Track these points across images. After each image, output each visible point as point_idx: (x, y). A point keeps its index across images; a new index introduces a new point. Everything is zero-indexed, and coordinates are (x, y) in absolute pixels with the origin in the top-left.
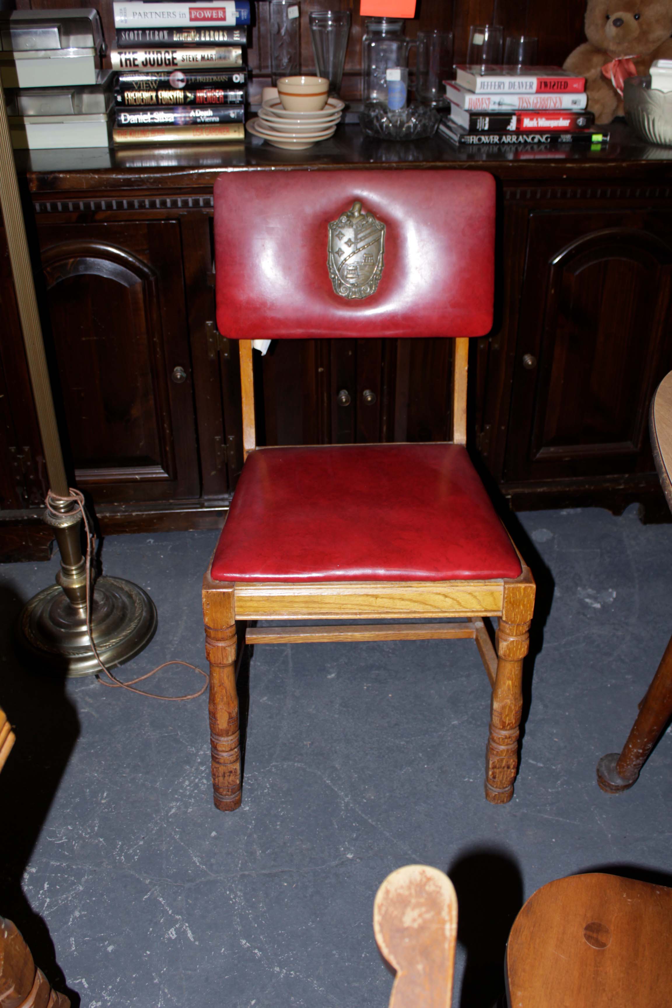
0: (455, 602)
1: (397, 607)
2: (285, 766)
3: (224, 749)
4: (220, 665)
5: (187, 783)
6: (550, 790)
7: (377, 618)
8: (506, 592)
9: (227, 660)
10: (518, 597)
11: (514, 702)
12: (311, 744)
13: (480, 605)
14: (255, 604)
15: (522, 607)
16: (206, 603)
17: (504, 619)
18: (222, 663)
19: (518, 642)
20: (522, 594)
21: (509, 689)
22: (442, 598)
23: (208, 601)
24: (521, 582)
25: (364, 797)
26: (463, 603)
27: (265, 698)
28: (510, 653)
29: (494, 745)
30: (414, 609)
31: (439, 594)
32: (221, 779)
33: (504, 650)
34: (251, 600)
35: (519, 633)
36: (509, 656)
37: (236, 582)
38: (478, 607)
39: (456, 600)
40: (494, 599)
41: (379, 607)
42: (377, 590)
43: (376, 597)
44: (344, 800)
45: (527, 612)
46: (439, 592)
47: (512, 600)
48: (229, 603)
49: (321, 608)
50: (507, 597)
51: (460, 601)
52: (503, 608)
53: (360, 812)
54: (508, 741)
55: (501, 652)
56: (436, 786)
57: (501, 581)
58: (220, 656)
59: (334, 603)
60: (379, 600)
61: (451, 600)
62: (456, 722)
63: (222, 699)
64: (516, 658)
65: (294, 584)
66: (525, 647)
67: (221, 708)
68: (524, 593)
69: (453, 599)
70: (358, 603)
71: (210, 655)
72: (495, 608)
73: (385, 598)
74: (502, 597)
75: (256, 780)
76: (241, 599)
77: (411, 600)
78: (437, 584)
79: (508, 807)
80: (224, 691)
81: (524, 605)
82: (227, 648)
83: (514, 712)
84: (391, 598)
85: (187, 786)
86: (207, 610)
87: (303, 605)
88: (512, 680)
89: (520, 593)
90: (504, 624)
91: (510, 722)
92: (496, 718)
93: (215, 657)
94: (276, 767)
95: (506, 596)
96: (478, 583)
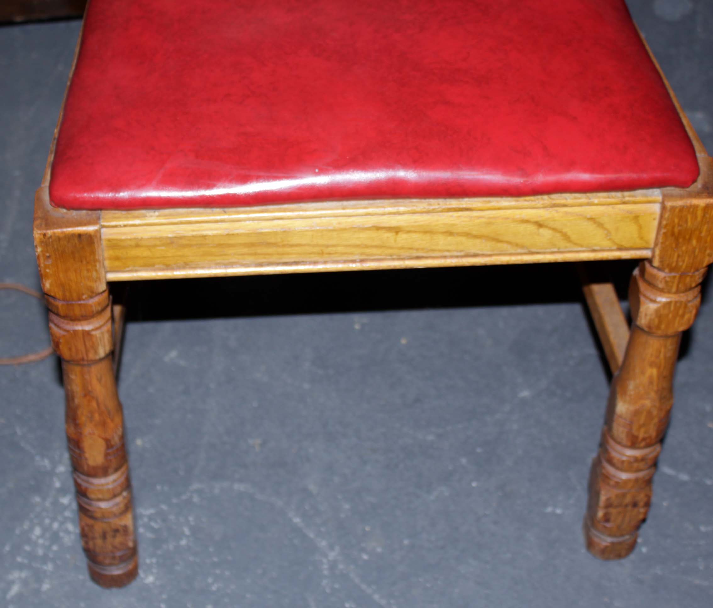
0: (558, 235)
1: (440, 247)
2: (216, 491)
3: (100, 496)
4: (82, 362)
5: (38, 531)
6: (703, 529)
7: (398, 267)
8: (667, 215)
9: (96, 352)
10: (689, 224)
11: (657, 404)
12: (263, 444)
13: (610, 239)
14: (146, 253)
15: (694, 242)
16: (44, 255)
17: (656, 263)
18: (85, 358)
19: (678, 305)
20: (699, 219)
21: (651, 382)
22: (531, 228)
23: (47, 252)
24: (698, 195)
25: (363, 550)
26: (573, 237)
27: (173, 354)
28: (660, 322)
29: (610, 470)
30: (473, 251)
31: (527, 221)
32: (99, 542)
33: (648, 317)
34: (137, 246)
35: (682, 287)
36: (658, 327)
37: (103, 212)
38: (606, 243)
39: (560, 232)
40: (640, 227)
41: (402, 248)
42: (399, 217)
43: (397, 230)
44: (326, 556)
45: (705, 250)
46: (526, 218)
47: (676, 230)
48: (93, 252)
49: (283, 254)
50: (666, 225)
51: (569, 233)
52: (656, 244)
53: (357, 580)
54: (641, 465)
55: (642, 320)
56: (495, 523)
57: (656, 194)
58: (81, 347)
59: (309, 245)
60: (402, 237)
61: (550, 232)
62: (525, 394)
63: (91, 419)
64: (671, 331)
65: (226, 210)
66: (691, 312)
67: (90, 434)
68: (704, 216)
69: (554, 230)
70: (358, 242)
71: (61, 346)
72: (639, 243)
73: (415, 232)
74: (656, 223)
75: (164, 520)
76: (115, 244)
77: (468, 235)
78: (522, 201)
79: (628, 563)
80: (94, 404)
81: (699, 239)
82: (94, 333)
83: (656, 420)
84: (428, 231)
85: (38, 537)
86: (46, 267)
87: (245, 250)
88: (659, 368)
89: (695, 216)
90: (655, 271)
91: (646, 435)
92: (621, 429)
93: (70, 349)
94: (200, 492)
95: (664, 222)
96: (609, 197)
